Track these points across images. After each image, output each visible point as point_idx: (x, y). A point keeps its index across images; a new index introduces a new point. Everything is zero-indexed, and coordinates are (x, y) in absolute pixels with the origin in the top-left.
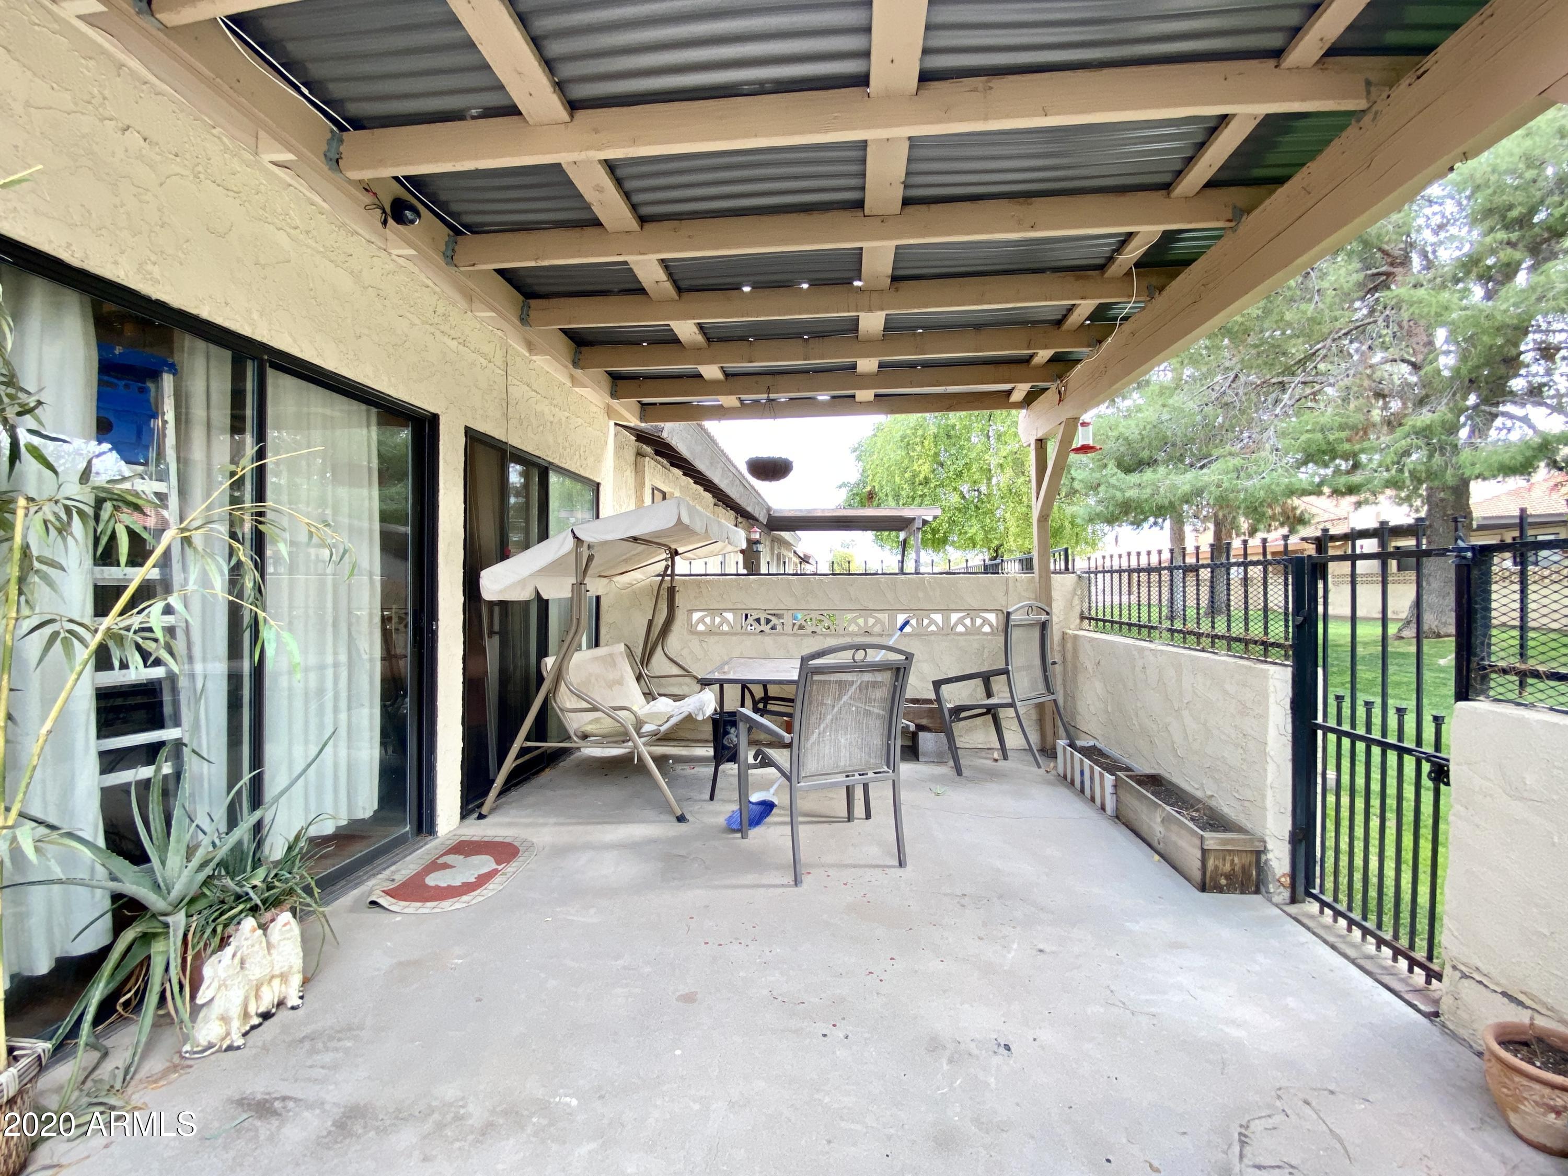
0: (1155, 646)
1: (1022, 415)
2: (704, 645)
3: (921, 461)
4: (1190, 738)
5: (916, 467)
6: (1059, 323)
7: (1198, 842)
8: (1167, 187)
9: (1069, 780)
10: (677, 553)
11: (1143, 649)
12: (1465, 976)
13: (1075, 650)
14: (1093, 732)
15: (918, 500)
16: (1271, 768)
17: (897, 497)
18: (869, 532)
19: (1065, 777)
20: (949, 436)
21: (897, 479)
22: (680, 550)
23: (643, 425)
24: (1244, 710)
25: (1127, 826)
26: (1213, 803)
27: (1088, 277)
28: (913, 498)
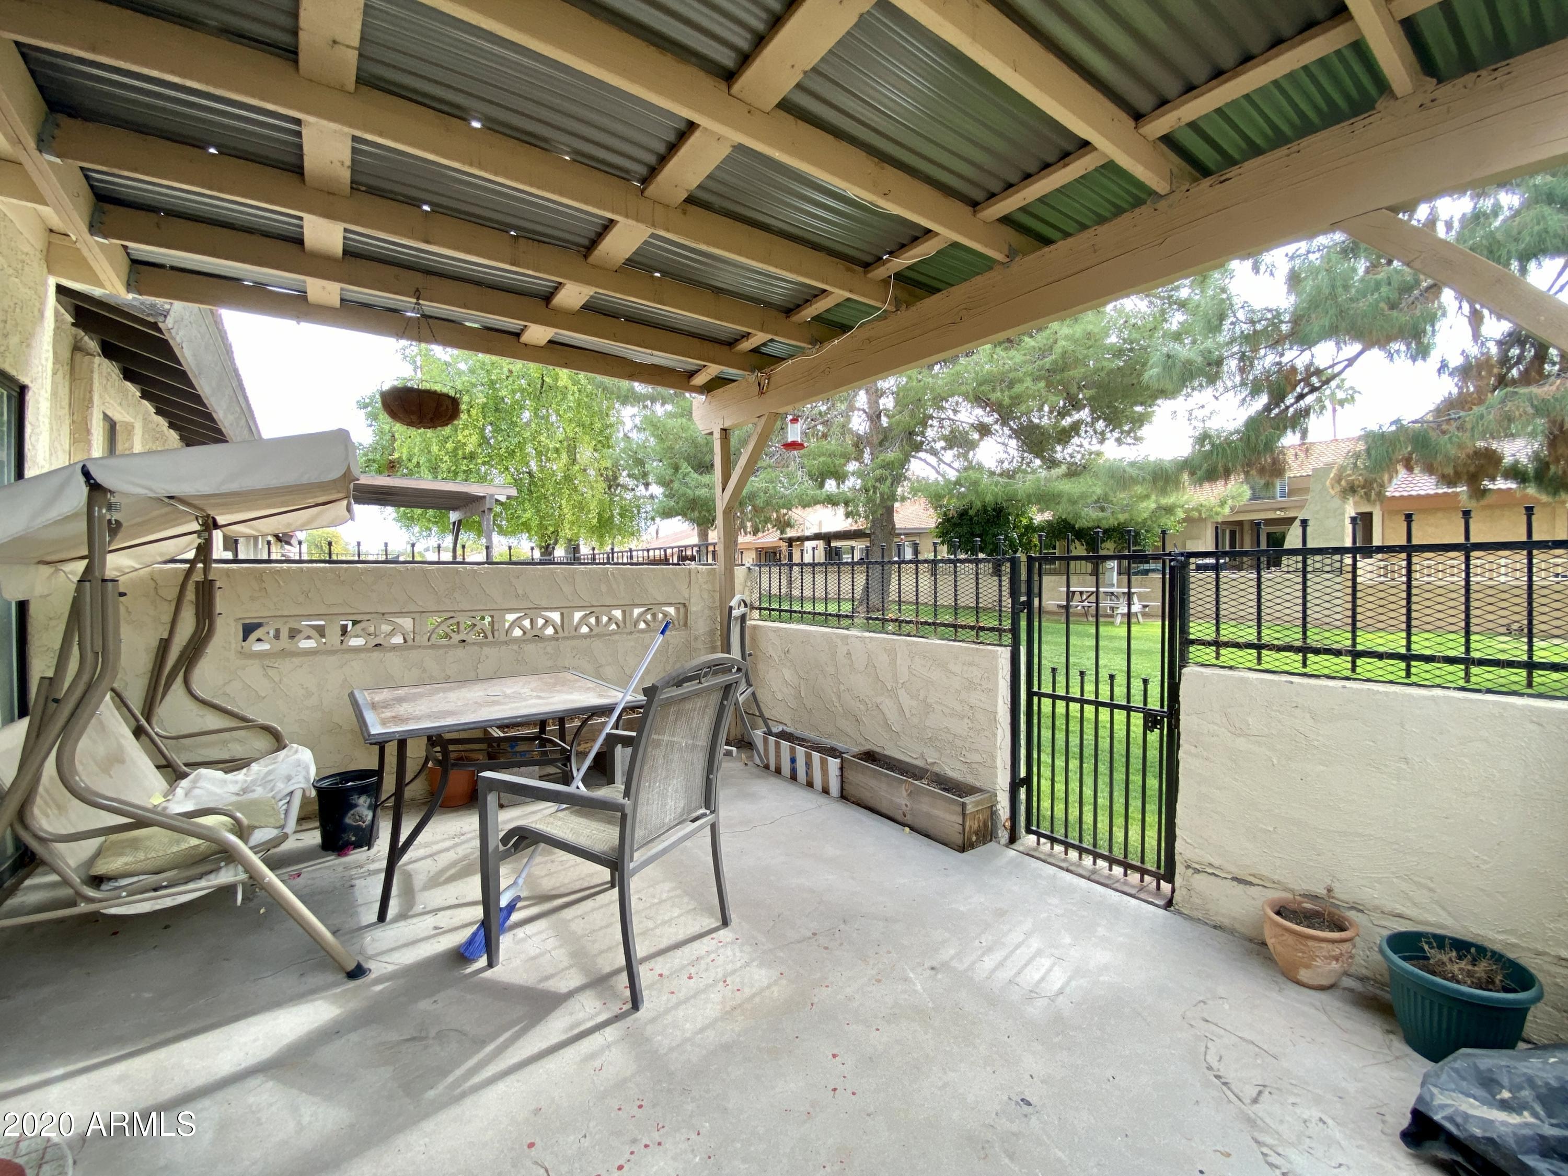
0: (853, 632)
1: (698, 400)
2: (271, 672)
3: (467, 432)
4: (908, 716)
5: (460, 437)
6: (789, 310)
7: (959, 809)
8: (974, 205)
9: (772, 767)
10: (216, 526)
11: (847, 636)
12: (1197, 871)
13: (753, 639)
14: (779, 718)
15: (461, 476)
16: (1000, 732)
17: (434, 470)
18: (390, 510)
19: (767, 767)
20: (497, 410)
21: (435, 449)
22: (221, 520)
23: (130, 296)
24: (971, 685)
25: (859, 805)
26: (936, 769)
27: (853, 271)
28: (456, 474)
